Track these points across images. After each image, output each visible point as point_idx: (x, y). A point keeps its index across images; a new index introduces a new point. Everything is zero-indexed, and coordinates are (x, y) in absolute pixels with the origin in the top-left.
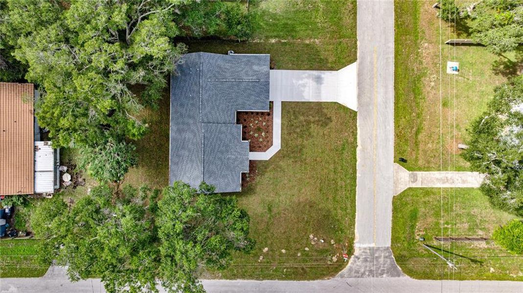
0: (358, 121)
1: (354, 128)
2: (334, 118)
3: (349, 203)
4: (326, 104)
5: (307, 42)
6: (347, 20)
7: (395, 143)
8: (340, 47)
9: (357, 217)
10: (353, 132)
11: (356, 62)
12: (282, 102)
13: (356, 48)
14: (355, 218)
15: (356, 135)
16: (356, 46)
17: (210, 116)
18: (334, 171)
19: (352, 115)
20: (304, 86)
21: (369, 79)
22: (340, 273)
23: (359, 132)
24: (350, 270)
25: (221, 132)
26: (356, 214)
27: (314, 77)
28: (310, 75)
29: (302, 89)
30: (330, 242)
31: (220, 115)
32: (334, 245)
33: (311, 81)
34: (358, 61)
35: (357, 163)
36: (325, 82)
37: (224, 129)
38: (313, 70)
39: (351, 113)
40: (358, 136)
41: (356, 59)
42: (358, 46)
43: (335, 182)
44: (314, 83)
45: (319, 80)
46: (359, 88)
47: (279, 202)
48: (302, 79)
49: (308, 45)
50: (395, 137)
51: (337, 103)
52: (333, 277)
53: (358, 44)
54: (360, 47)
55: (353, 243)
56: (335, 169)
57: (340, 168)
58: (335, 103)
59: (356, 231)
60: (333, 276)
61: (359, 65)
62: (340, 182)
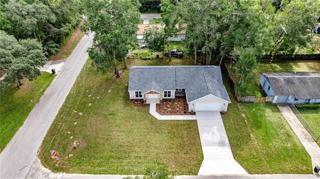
1: (180, 173)
2: (188, 156)
3: (105, 168)
5: (252, 136)
6: (288, 166)
8: (258, 160)
9: (89, 175)
10: (176, 171)
11: (247, 173)
12: (196, 120)
14: (88, 174)
16: (265, 174)
17: (180, 72)
18: (137, 157)
19: (193, 171)
20: (213, 134)
22: (39, 161)
24: (38, 169)
25: (169, 78)
26: (92, 175)
27: (223, 140)
28: (224, 137)
29: (210, 133)
30: (72, 153)
31: (181, 78)
32: (67, 157)
33: (219, 139)
34: (250, 175)
36: (221, 149)
37: (172, 79)
38: (229, 140)
39: (195, 170)
41: (251, 174)
43: (127, 158)
44: (218, 141)
45: (222, 144)
46: (222, 176)
47: (116, 119)
48: (219, 132)
49: (249, 136)
51: (203, 159)
52: (37, 155)
54: (265, 176)
55: (63, 172)
56: (140, 157)
57: (140, 161)
58: (203, 157)
59: (75, 175)
60: (39, 156)
61: (247, 176)
62: (127, 161)
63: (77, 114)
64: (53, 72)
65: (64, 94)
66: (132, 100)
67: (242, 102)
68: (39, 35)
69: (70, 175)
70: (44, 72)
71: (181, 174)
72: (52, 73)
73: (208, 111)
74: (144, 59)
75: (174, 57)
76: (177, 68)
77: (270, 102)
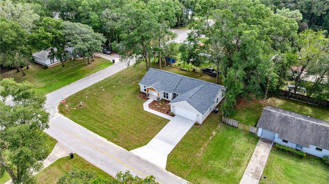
0: (123, 149)
2: (137, 139)
3: (83, 122)
4: (151, 139)
5: (202, 149)
7: (85, 160)
9: (73, 122)
10: (119, 143)
11: (165, 169)
12: (170, 120)
13: (176, 174)
15: (115, 143)
17: (184, 81)
19: (129, 148)
21: (145, 170)
22: (59, 104)
23: (116, 146)
27: (174, 141)
31: (182, 86)
32: (73, 108)
33: (172, 139)
34: (165, 171)
35: (98, 136)
38: (179, 143)
39: (132, 148)
40: (113, 144)
41: (167, 170)
42: (177, 177)
45: (170, 143)
46: (144, 160)
47: (118, 100)
49: (200, 148)
50: (89, 163)
53: (179, 177)
54: (175, 177)
56: (108, 125)
58: (146, 144)
61: (162, 170)
62: (98, 124)
63: (102, 89)
64: (114, 61)
65: (106, 76)
66: (141, 92)
67: (225, 123)
68: (117, 35)
69: (64, 117)
70: (109, 60)
71: (120, 146)
72: (112, 62)
73: (186, 118)
74: (182, 70)
75: (208, 74)
76: (184, 77)
77: (254, 133)
